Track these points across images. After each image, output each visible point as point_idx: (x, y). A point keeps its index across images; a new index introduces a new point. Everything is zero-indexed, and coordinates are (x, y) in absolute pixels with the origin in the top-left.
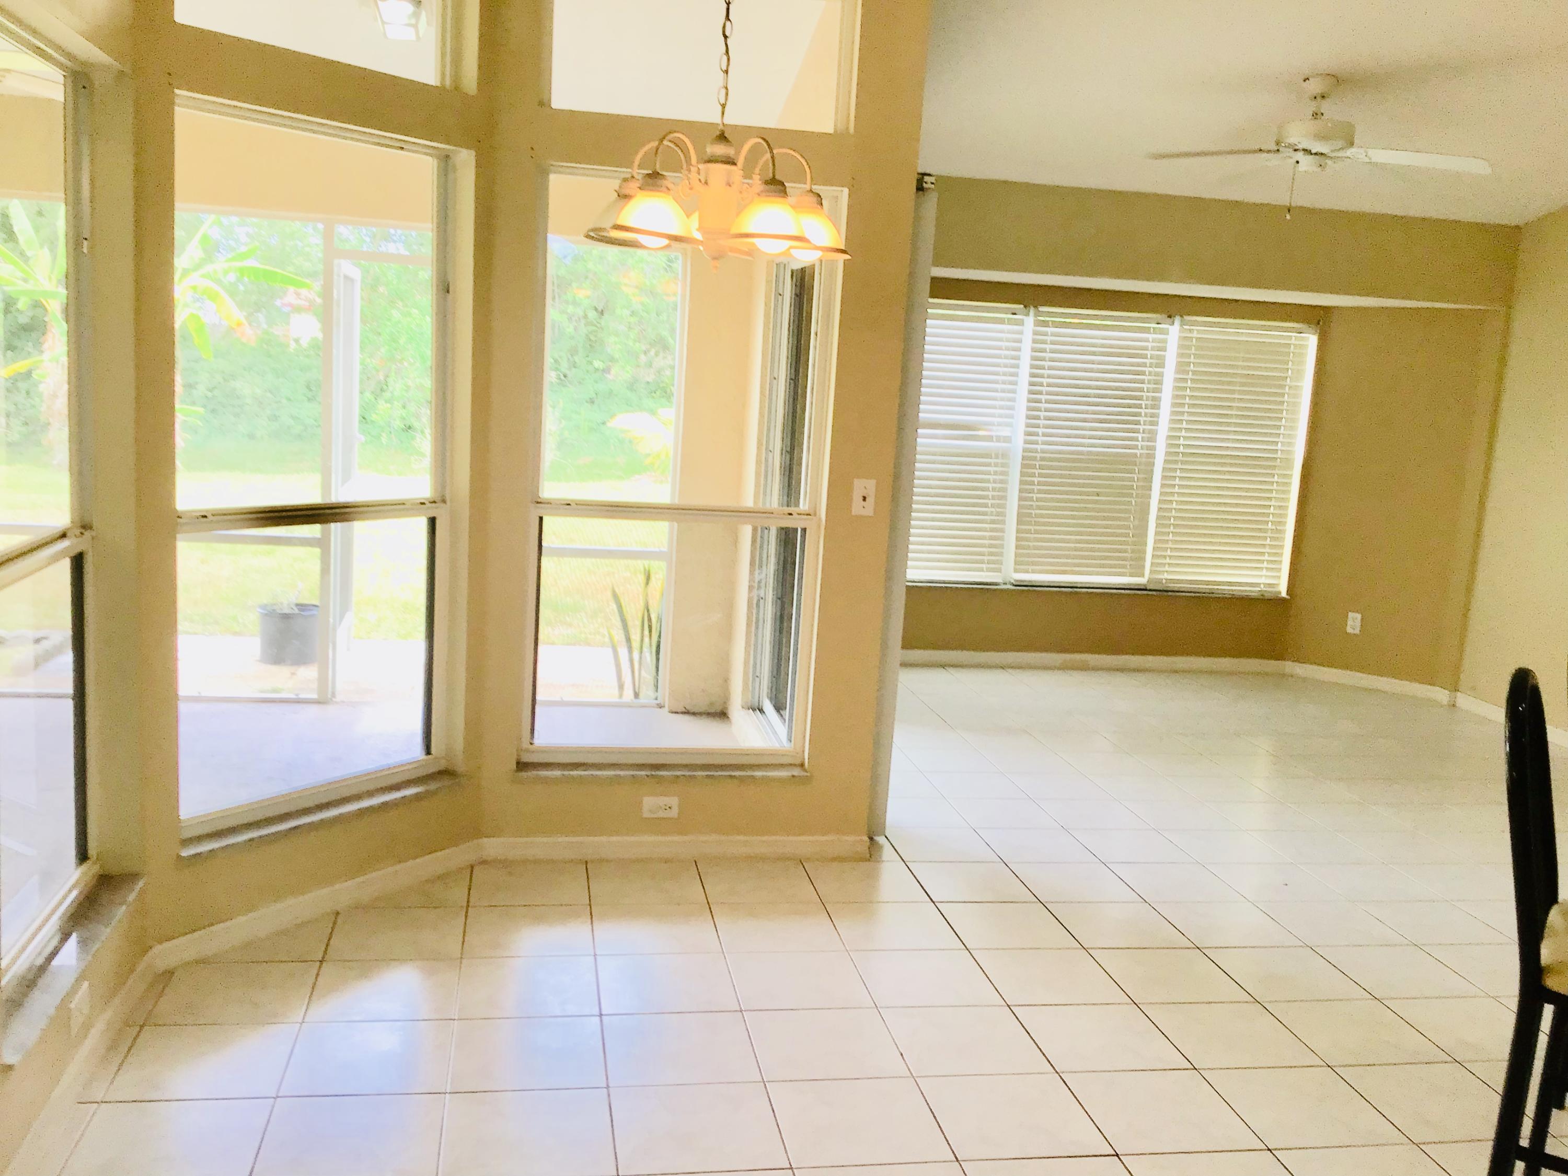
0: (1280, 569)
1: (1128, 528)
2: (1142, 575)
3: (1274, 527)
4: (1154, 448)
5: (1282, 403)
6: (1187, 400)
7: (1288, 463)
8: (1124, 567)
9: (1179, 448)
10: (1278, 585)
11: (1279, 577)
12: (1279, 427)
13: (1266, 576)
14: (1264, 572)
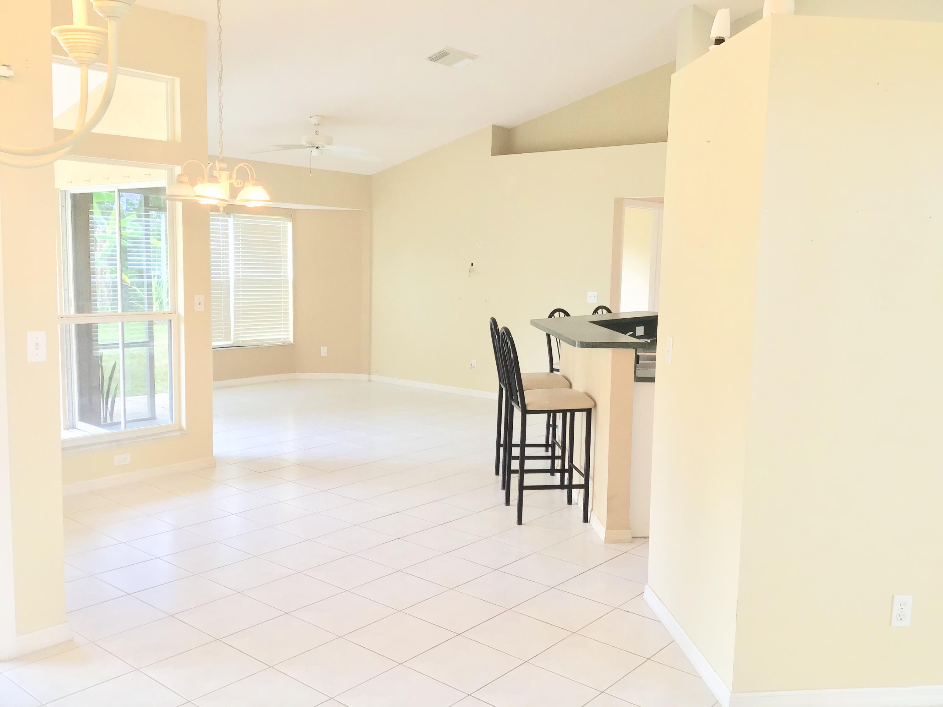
0: (289, 331)
2: (231, 340)
3: (284, 312)
4: (228, 278)
5: (280, 254)
6: (241, 254)
7: (286, 281)
8: (222, 337)
9: (240, 277)
10: (289, 338)
11: (289, 334)
12: (281, 265)
13: (284, 335)
14: (282, 333)
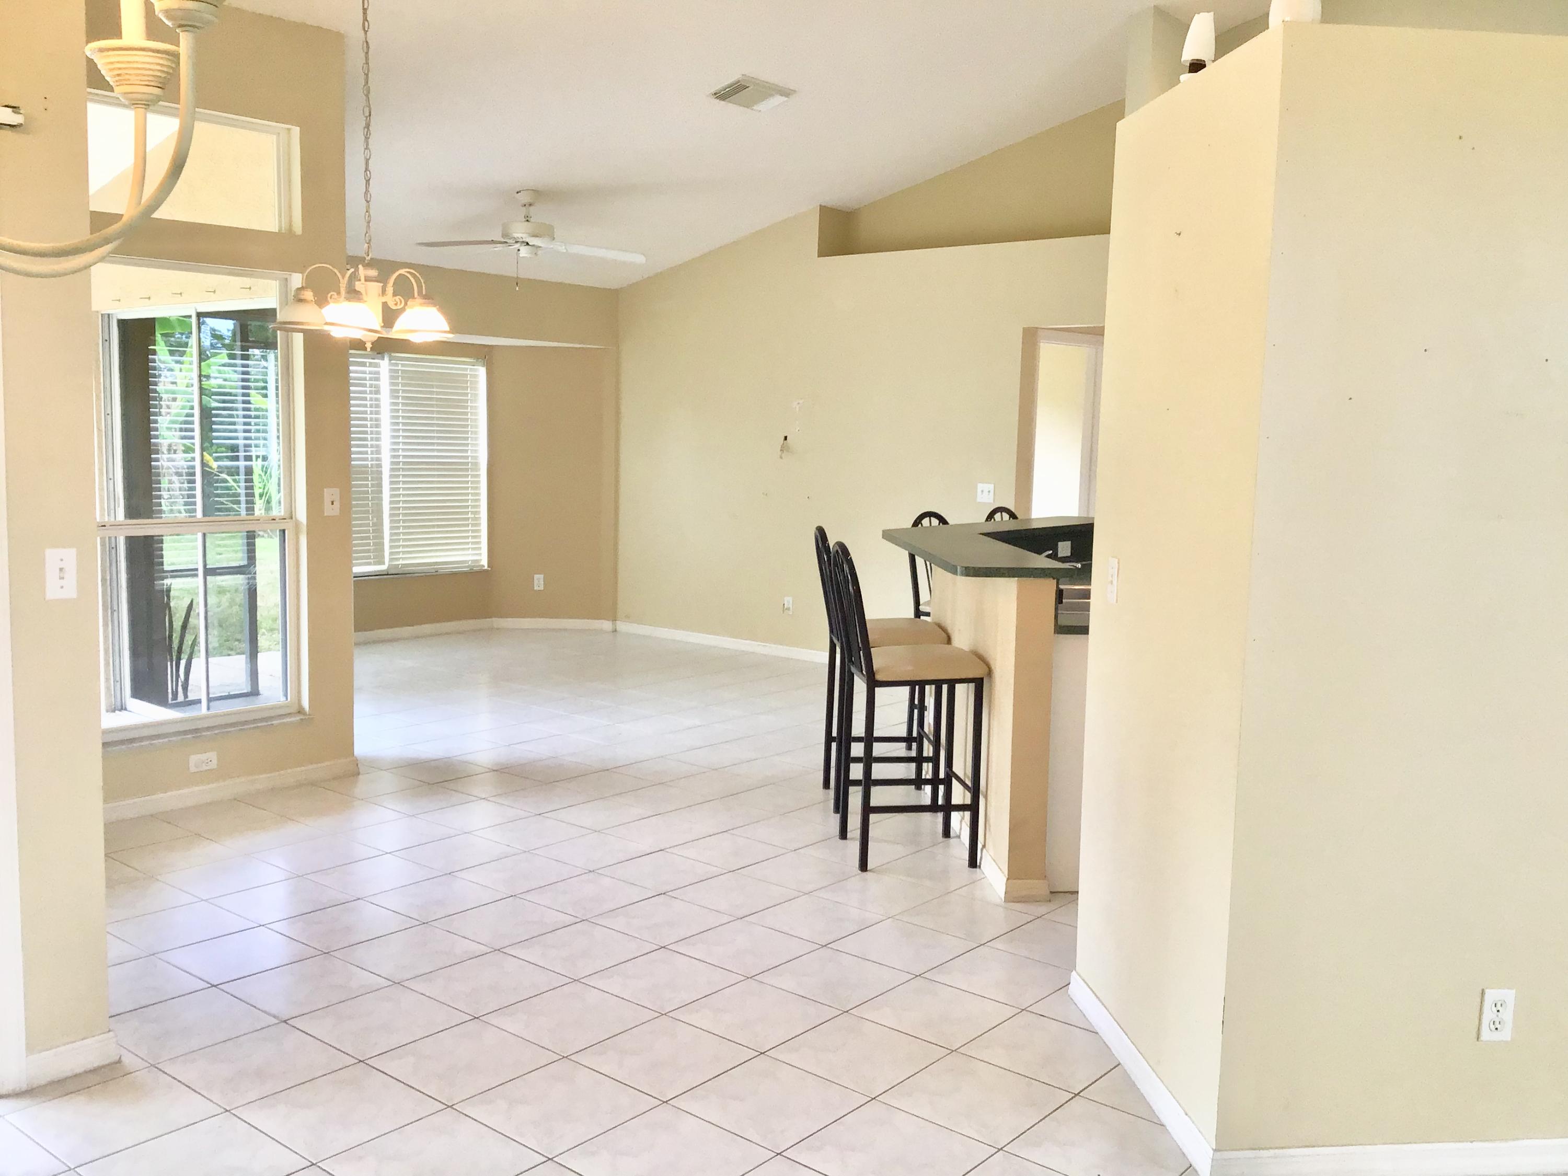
0: (481, 548)
1: (368, 525)
2: (384, 563)
3: (473, 516)
4: (380, 459)
5: (467, 420)
6: (400, 420)
7: (476, 465)
8: (369, 558)
9: (399, 458)
10: (481, 560)
11: (481, 554)
12: (467, 438)
13: (472, 554)
14: (470, 552)
